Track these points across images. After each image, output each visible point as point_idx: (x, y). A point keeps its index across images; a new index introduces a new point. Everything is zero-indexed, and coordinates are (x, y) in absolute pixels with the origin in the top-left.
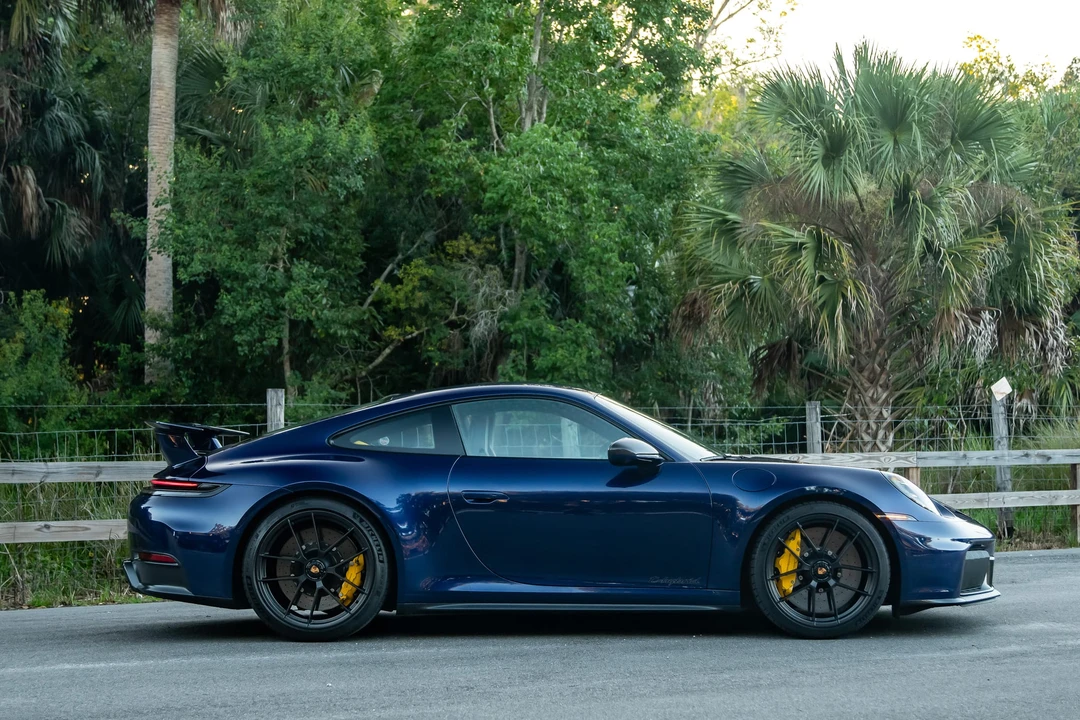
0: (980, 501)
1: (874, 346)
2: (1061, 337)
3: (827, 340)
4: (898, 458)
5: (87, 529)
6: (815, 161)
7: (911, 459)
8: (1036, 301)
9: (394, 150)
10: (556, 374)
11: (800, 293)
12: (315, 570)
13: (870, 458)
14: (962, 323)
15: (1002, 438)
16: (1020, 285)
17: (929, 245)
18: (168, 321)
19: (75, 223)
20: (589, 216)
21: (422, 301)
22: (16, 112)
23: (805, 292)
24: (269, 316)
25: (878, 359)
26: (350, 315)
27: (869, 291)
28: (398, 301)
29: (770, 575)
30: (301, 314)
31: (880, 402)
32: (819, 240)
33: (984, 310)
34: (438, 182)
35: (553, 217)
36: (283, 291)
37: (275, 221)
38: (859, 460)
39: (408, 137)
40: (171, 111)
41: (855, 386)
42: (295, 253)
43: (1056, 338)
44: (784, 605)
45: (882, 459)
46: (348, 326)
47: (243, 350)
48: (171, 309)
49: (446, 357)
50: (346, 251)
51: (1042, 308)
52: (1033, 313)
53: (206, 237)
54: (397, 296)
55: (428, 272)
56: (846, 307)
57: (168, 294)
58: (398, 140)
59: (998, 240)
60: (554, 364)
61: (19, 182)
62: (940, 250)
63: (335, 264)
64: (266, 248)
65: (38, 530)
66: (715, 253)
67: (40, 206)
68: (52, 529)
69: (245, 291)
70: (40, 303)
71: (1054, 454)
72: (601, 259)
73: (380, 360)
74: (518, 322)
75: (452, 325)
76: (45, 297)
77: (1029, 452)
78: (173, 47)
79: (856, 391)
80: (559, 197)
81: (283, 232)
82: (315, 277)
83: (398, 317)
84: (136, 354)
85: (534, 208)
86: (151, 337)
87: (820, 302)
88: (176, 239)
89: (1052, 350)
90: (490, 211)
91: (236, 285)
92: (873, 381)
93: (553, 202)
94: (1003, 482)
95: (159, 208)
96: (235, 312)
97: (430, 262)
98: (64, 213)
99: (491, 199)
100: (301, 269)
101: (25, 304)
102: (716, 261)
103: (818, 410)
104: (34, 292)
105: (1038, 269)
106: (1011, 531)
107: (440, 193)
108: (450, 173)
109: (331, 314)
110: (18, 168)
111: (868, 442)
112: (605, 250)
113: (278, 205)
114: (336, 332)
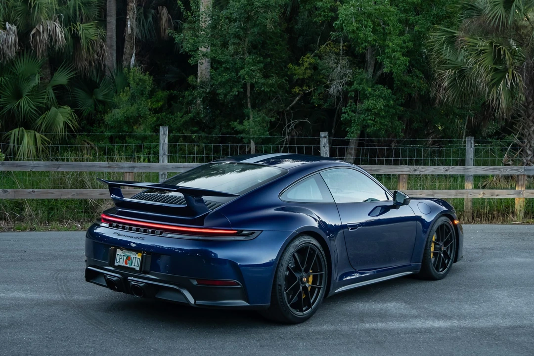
4: (512, 170)
5: (53, 193)
7: (520, 170)
10: (369, 113)
11: (481, 76)
13: (494, 169)
21: (310, 75)
23: (484, 76)
24: (233, 81)
28: (299, 75)
34: (320, 15)
38: (487, 170)
41: (525, 124)
45: (502, 170)
49: (321, 102)
50: (276, 50)
54: (299, 72)
55: (312, 60)
61: (161, 14)
63: (271, 56)
65: (29, 193)
67: (170, 24)
68: (35, 193)
69: (222, 69)
72: (391, 55)
73: (294, 102)
74: (352, 87)
82: (259, 62)
90: (337, 30)
91: (219, 66)
96: (218, 79)
100: (250, 58)
102: (448, 58)
103: (473, 141)
107: (321, 20)
108: (326, 11)
109: (263, 81)
110: (161, 7)
111: (530, 155)
112: (394, 51)
113: (237, 28)
114: (264, 90)
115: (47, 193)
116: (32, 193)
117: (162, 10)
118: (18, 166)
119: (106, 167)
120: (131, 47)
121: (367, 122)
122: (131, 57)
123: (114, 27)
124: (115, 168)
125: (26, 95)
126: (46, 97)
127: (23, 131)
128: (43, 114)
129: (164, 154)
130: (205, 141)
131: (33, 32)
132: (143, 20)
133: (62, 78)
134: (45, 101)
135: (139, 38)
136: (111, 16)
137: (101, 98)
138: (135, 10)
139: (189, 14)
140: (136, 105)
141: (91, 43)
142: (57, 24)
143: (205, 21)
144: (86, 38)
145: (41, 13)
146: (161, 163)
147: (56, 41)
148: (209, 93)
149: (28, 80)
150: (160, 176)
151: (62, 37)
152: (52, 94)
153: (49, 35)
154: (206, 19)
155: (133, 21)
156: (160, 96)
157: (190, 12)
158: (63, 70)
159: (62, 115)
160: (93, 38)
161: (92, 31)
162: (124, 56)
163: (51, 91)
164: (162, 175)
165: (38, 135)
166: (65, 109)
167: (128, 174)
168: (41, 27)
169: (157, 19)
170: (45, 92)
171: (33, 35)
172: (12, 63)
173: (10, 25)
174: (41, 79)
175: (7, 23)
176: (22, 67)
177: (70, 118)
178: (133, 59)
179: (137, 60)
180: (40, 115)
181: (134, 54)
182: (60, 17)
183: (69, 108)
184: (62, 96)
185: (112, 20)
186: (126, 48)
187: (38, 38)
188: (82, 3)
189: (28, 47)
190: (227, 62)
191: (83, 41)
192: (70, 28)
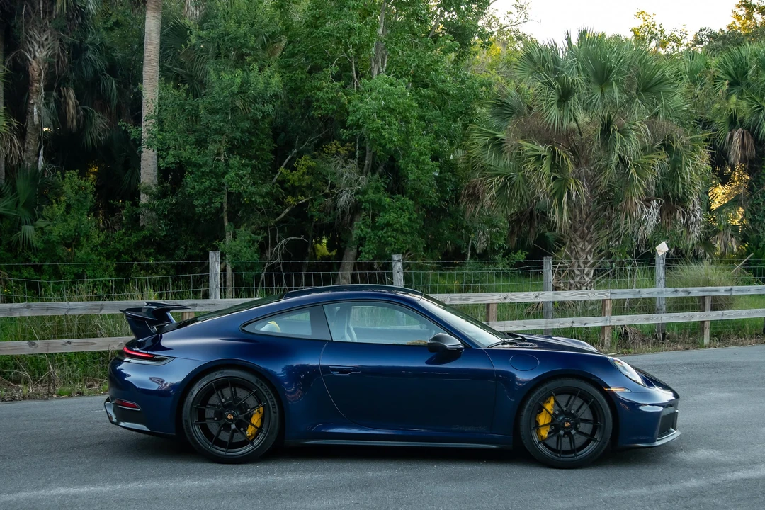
0: (647, 319)
1: (584, 217)
2: (698, 215)
3: (557, 215)
4: (599, 294)
5: (94, 344)
6: (553, 104)
7: (607, 294)
8: (684, 193)
9: (293, 87)
10: (389, 228)
11: (541, 186)
12: (230, 417)
13: (582, 294)
14: (639, 207)
15: (661, 279)
16: (675, 183)
17: (621, 159)
18: (154, 189)
19: (100, 122)
20: (412, 132)
21: (309, 182)
22: (64, 55)
23: (545, 186)
24: (215, 190)
25: (586, 224)
26: (265, 189)
27: (583, 185)
28: (294, 181)
29: (533, 426)
30: (234, 188)
31: (587, 251)
32: (554, 154)
33: (653, 200)
34: (320, 107)
35: (390, 133)
36: (224, 173)
37: (219, 131)
39: (301, 79)
40: (157, 58)
41: (571, 240)
42: (231, 151)
43: (695, 217)
44: (541, 447)
46: (262, 196)
47: (198, 210)
48: (156, 182)
49: (322, 216)
50: (263, 149)
51: (687, 197)
52: (682, 201)
53: (176, 140)
54: (294, 177)
55: (312, 163)
56: (569, 196)
57: (154, 171)
58: (296, 80)
59: (664, 156)
60: (388, 222)
61: (65, 97)
62: (628, 162)
63: (256, 157)
64: (212, 148)
65: (64, 344)
66: (489, 158)
67: (78, 112)
68: (72, 344)
69: (200, 174)
70: (75, 179)
71: (692, 290)
72: (418, 159)
73: (282, 215)
74: (367, 196)
75: (326, 196)
76: (79, 175)
77: (678, 289)
78: (158, 19)
79: (572, 244)
80: (393, 121)
81: (224, 138)
82: (243, 165)
83: (293, 191)
84: (135, 208)
85: (378, 128)
86: (144, 199)
87: (553, 192)
88: (159, 141)
89: (692, 223)
90: (350, 127)
91: (195, 170)
92: (583, 238)
93: (390, 124)
94: (660, 306)
95: (148, 122)
96: (194, 187)
97: (314, 157)
98: (94, 116)
99: (351, 120)
100: (234, 161)
101: (67, 179)
102: (490, 163)
103: (551, 262)
104: (72, 171)
105: (687, 174)
106: (664, 335)
107: (320, 114)
108: (327, 102)
109: (253, 189)
110: (65, 88)
111: (578, 275)
112: (421, 154)
113: (220, 122)
114: (256, 200)
115: (87, 344)
116: (68, 345)
117: (67, 91)
118: (48, 309)
121: (385, 240)
122: (38, 156)
129: (217, 287)
138: (43, 92)
146: (212, 299)
155: (41, 108)
169: (60, 104)
178: (41, 157)
179: (46, 157)
181: (41, 152)
186: (28, 143)
190: (206, 164)
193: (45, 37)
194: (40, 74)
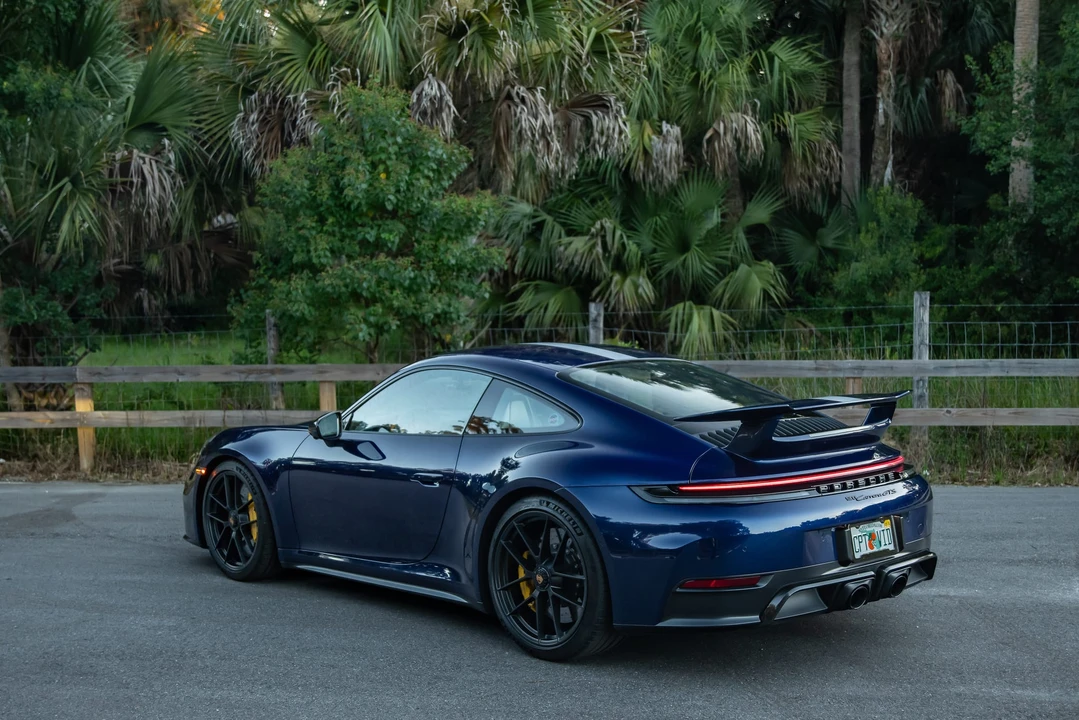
22: (936, 25)
61: (942, 84)
67: (960, 102)
110: (942, 72)
117: (945, 76)
119: (809, 369)
120: (885, 149)
122: (886, 167)
123: (856, 115)
124: (828, 370)
125: (698, 246)
126: (732, 246)
127: (691, 308)
128: (725, 276)
129: (922, 343)
130: (1020, 315)
131: (708, 135)
132: (909, 99)
133: (760, 212)
134: (730, 254)
135: (900, 133)
136: (850, 96)
137: (830, 243)
138: (892, 81)
139: (988, 79)
140: (890, 255)
141: (811, 147)
142: (748, 119)
143: (1019, 90)
144: (801, 138)
145: (721, 100)
146: (915, 360)
147: (747, 148)
148: (1026, 225)
149: (700, 218)
150: (915, 384)
151: (757, 139)
152: (742, 240)
153: (735, 138)
154: (1020, 86)
155: (888, 102)
156: (937, 236)
157: (989, 75)
158: (763, 196)
159: (759, 278)
160: (813, 138)
161: (810, 126)
162: (872, 167)
163: (742, 236)
164: (918, 382)
165: (716, 313)
166: (763, 266)
167: (851, 381)
168: (722, 125)
169: (935, 94)
170: (731, 238)
171: (710, 141)
172: (674, 191)
173: (669, 126)
174: (723, 216)
175: (664, 122)
176: (691, 196)
177: (773, 282)
178: (889, 171)
179: (896, 172)
180: (721, 278)
181: (890, 163)
182: (754, 105)
183: (771, 264)
184: (761, 244)
185: (852, 105)
186: (876, 151)
187: (716, 144)
188: (794, 76)
189: (701, 163)
190: (1062, 163)
191: (795, 145)
192: (773, 124)
193: (895, 4)
194: (889, 57)
